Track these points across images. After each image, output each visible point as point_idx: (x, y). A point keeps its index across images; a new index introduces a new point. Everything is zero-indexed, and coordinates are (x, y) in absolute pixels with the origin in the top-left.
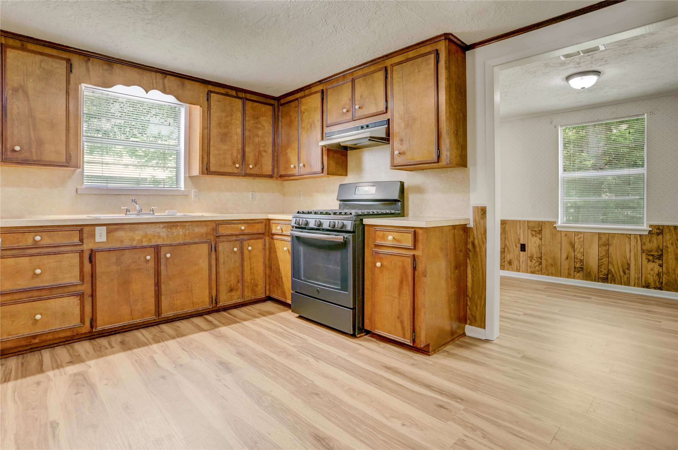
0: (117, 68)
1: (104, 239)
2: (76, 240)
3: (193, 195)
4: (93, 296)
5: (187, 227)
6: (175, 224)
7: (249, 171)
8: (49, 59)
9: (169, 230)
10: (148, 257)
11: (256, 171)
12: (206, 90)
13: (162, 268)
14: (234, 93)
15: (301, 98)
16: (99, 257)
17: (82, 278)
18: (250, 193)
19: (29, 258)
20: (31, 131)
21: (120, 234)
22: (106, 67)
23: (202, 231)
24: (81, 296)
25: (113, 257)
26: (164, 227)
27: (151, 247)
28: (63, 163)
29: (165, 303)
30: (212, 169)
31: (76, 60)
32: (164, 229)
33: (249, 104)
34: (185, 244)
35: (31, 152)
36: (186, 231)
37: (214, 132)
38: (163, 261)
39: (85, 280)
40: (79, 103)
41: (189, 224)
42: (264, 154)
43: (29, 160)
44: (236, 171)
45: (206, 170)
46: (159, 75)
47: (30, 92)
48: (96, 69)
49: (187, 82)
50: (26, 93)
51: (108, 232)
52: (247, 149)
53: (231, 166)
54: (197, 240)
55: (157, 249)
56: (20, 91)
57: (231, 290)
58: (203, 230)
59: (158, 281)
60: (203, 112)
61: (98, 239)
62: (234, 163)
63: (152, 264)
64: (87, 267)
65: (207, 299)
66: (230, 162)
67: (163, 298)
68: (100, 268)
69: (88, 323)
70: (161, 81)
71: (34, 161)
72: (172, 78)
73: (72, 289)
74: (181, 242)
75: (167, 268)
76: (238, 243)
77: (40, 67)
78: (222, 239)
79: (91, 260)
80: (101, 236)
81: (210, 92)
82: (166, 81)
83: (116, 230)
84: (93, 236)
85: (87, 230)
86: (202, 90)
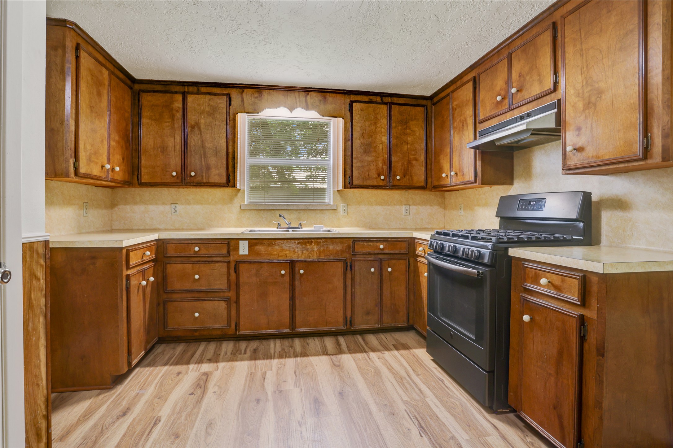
0: (265, 93)
1: (246, 252)
2: (224, 252)
3: (341, 209)
4: (237, 302)
5: (322, 244)
6: (309, 240)
7: (396, 183)
8: (215, 96)
9: (303, 246)
10: (283, 272)
11: (405, 182)
12: (349, 100)
13: (297, 283)
14: (378, 99)
15: (452, 92)
16: (242, 268)
17: (229, 286)
18: (404, 207)
19: (191, 265)
20: (203, 158)
21: (261, 248)
22: (256, 95)
23: (337, 249)
24: (228, 301)
25: (253, 269)
26: (299, 243)
27: (286, 262)
28: (223, 184)
29: (299, 318)
30: (355, 182)
31: (234, 93)
32: (299, 245)
33: (395, 109)
34: (319, 261)
35: (202, 176)
36: (320, 248)
37: (357, 143)
38: (297, 277)
39: (231, 288)
40: (236, 130)
41: (323, 240)
42: (414, 162)
43: (201, 183)
44: (381, 183)
45: (349, 183)
46: (302, 94)
47: (202, 126)
48: (249, 97)
49: (329, 96)
50: (199, 128)
51: (250, 246)
52: (394, 159)
53: (376, 178)
54: (331, 257)
55: (292, 265)
56: (196, 128)
57: (368, 313)
58: (338, 247)
59: (292, 296)
60: (346, 123)
61: (241, 252)
62: (379, 175)
63: (287, 279)
64: (233, 276)
65: (341, 320)
66: (374, 174)
67: (297, 312)
68: (243, 278)
69: (233, 326)
70: (304, 99)
71: (204, 183)
72: (314, 94)
73: (221, 294)
74: (315, 257)
75: (301, 283)
76: (376, 264)
77: (209, 105)
78: (358, 258)
79: (236, 270)
80: (244, 249)
81: (352, 102)
82: (309, 97)
83: (256, 244)
84: (237, 249)
85: (232, 243)
86: (344, 101)
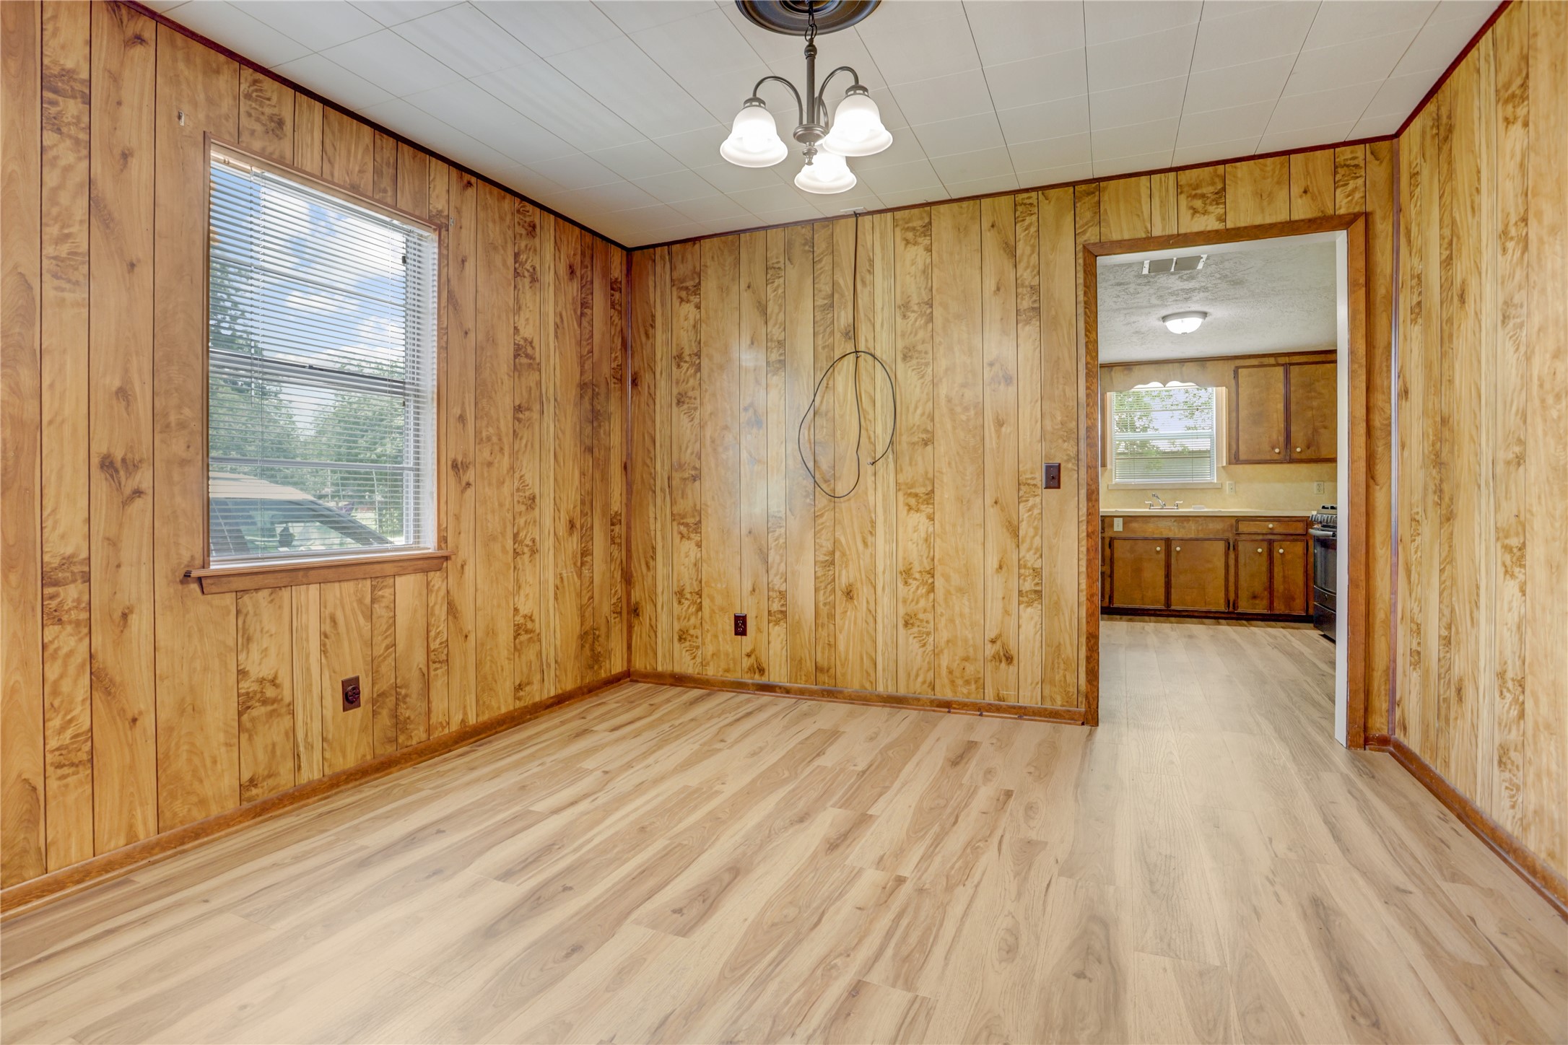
0: (1136, 370)
1: (1121, 529)
3: (1227, 488)
4: (1111, 576)
5: (1200, 522)
6: (1186, 518)
7: (1295, 456)
9: (1180, 524)
10: (1158, 549)
11: (1310, 454)
12: (1233, 368)
13: (1172, 560)
14: (1272, 361)
16: (1116, 543)
18: (1315, 483)
21: (1135, 525)
22: (1126, 372)
25: (1129, 545)
26: (1175, 521)
27: (1161, 539)
29: (1174, 597)
30: (1242, 457)
32: (1175, 523)
33: (1295, 370)
34: (1197, 540)
36: (1198, 526)
37: (1243, 413)
38: (1174, 554)
39: (1106, 561)
41: (1202, 519)
42: (1322, 431)
44: (1276, 457)
45: (1235, 459)
46: (1177, 366)
48: (1119, 376)
49: (1209, 363)
51: (1124, 524)
52: (1293, 429)
53: (1269, 452)
54: (1211, 536)
55: (1168, 542)
57: (1255, 597)
58: (1219, 526)
59: (1168, 573)
60: (1229, 392)
61: (1116, 529)
62: (1273, 448)
63: (1162, 556)
64: (1108, 551)
65: (1222, 601)
66: (1266, 447)
67: (1173, 590)
68: (1117, 553)
69: (1107, 599)
70: (1178, 370)
72: (1191, 364)
74: (1193, 536)
75: (1177, 561)
76: (1265, 545)
78: (1243, 537)
79: (1111, 545)
80: (1118, 526)
81: (1237, 368)
82: (1184, 368)
83: (1131, 522)
84: (1112, 526)
85: (1107, 520)
86: (1229, 367)
